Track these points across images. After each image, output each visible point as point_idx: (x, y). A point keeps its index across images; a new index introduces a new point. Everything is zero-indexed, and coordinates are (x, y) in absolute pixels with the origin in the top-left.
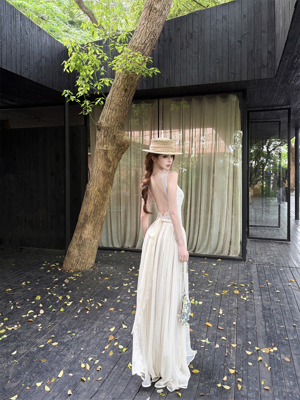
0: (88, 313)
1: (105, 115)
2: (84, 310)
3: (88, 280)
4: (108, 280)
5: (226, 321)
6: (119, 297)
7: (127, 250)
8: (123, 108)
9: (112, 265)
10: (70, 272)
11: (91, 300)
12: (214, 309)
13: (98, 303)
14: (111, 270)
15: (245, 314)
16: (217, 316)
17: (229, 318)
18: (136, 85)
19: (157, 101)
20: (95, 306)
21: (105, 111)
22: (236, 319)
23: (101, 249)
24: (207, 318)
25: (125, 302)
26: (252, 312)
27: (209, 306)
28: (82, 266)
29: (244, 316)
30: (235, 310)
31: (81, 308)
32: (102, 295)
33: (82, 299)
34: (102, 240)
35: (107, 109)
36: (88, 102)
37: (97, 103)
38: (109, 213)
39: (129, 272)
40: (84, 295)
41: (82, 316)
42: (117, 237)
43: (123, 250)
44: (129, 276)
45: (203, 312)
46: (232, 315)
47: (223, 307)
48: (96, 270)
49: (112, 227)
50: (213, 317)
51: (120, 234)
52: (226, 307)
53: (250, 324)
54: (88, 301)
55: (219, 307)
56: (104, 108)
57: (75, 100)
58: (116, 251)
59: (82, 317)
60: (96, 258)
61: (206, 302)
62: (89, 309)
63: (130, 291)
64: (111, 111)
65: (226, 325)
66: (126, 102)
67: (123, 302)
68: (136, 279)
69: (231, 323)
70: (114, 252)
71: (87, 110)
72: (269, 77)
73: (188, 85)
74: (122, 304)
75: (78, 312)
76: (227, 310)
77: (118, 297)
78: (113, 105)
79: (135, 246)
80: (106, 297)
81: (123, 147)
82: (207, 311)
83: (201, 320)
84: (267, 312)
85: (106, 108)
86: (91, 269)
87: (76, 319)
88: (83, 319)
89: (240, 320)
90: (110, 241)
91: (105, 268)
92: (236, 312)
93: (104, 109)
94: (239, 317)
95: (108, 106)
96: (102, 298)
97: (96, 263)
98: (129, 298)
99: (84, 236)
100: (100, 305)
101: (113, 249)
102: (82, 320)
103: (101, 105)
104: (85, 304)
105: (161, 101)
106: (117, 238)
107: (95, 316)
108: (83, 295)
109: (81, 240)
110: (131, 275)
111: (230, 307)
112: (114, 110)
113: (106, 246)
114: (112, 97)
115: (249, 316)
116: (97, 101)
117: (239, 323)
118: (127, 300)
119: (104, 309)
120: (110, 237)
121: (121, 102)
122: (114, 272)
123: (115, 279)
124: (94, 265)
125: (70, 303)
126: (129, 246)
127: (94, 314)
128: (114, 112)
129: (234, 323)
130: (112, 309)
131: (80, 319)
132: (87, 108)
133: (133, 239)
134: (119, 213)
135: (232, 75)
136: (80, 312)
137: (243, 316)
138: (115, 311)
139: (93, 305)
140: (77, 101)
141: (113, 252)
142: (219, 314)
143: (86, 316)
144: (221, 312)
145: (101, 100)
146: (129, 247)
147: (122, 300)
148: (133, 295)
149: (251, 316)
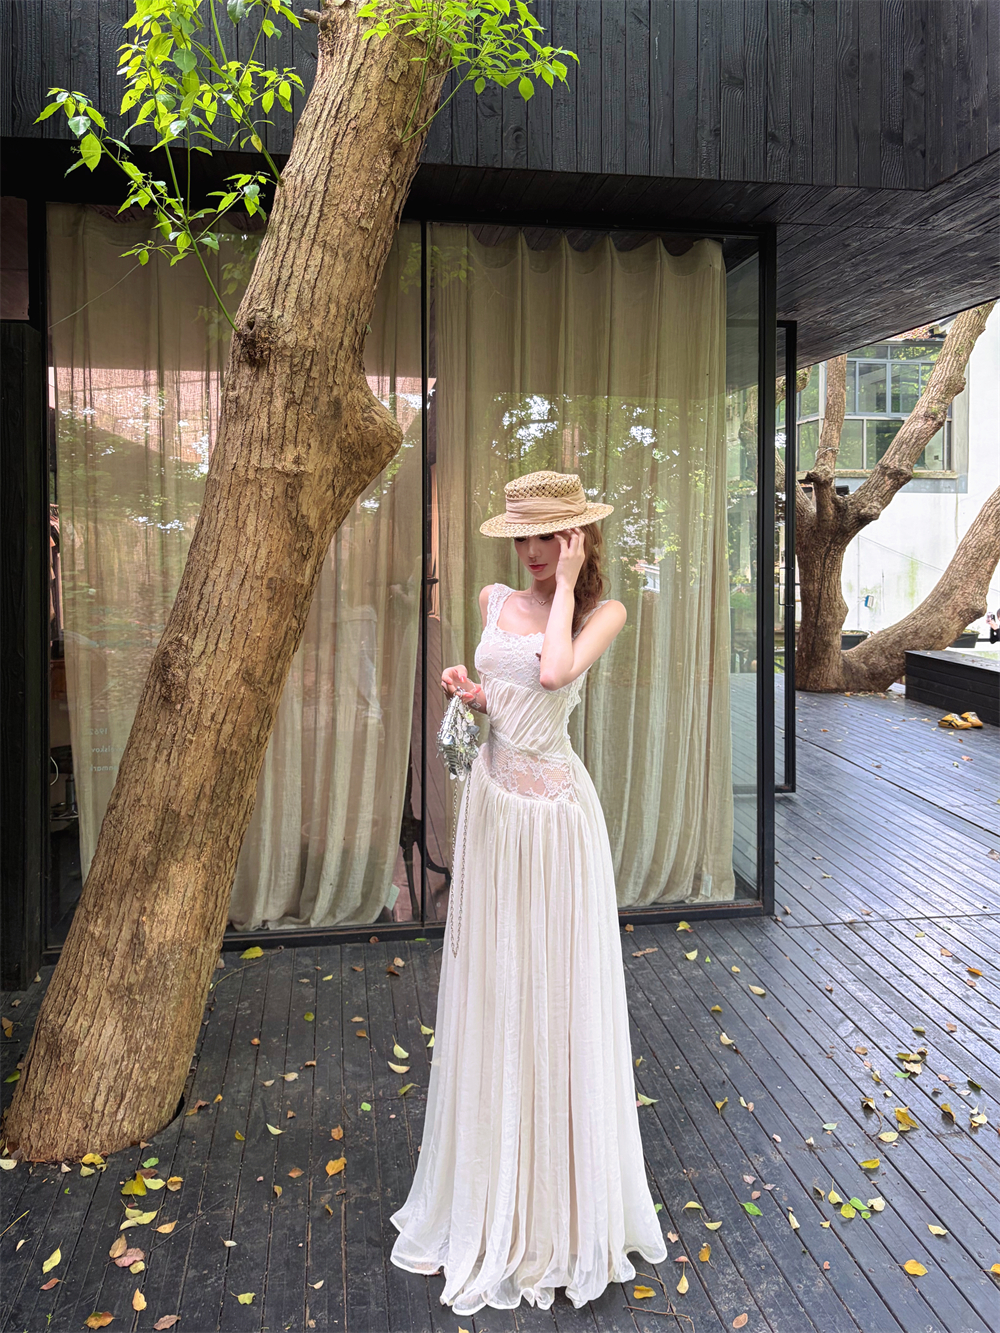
7: (270, 942)
8: (375, 250)
64: (326, 259)
66: (390, 215)
78: (336, 228)
85: (296, 236)
95: (309, 229)
99: (154, 934)
109: (141, 957)
112: (340, 252)
121: (372, 213)
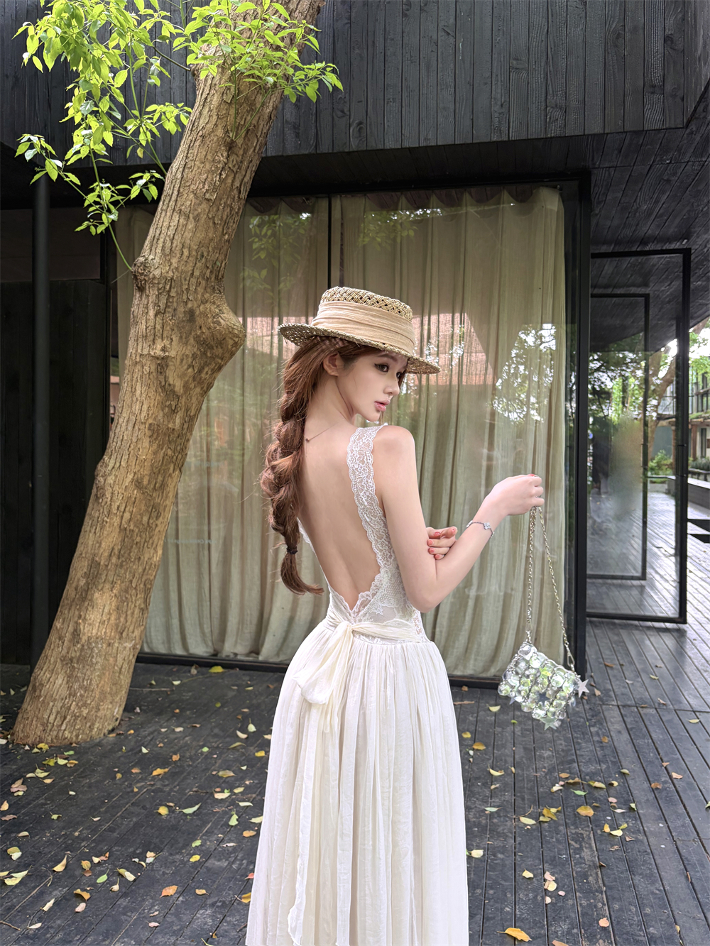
0: (84, 912)
1: (162, 235)
2: (68, 900)
3: (96, 782)
4: (163, 778)
5: (573, 915)
6: (198, 843)
7: (229, 665)
8: (220, 213)
9: (180, 720)
10: (36, 750)
11: (96, 860)
12: (527, 874)
13: (122, 871)
14: (176, 739)
15: (630, 887)
16: (539, 898)
17: (581, 904)
18: (265, 131)
19: (324, 203)
20: (110, 883)
21: (162, 219)
22: (606, 908)
23: (146, 660)
24: (508, 909)
25: (219, 860)
26: (649, 877)
27: (507, 862)
28: (77, 727)
29: (629, 895)
30: (597, 874)
31: (57, 893)
32: (139, 841)
33: (64, 862)
34: (150, 632)
35: (168, 214)
36: (108, 188)
37: (135, 192)
38: (172, 551)
39: (238, 744)
40: (72, 844)
41: (59, 922)
42: (197, 622)
43: (217, 664)
44: (236, 760)
45: (492, 888)
46: (589, 893)
47: (555, 866)
48: (126, 737)
49: (184, 593)
50: (525, 904)
51: (206, 612)
52: (564, 865)
53: (656, 922)
54: (86, 864)
55: (541, 867)
56: (159, 209)
57: (61, 173)
58: (196, 668)
59: (60, 928)
60: (130, 694)
61: (494, 848)
62: (86, 896)
63: (237, 820)
64: (181, 220)
65: (575, 931)
66: (232, 190)
67: (214, 863)
68: (260, 769)
69: (591, 925)
70: (190, 671)
71: (104, 217)
72: (667, 126)
73: (423, 144)
74: (209, 870)
75: (46, 908)
76: (568, 876)
77: (194, 845)
78: (188, 201)
79: (256, 651)
80: (152, 846)
81: (220, 351)
82: (503, 882)
83: (489, 919)
84: (698, 874)
85: (165, 208)
86: (111, 735)
87: (36, 935)
88: (60, 936)
89: (621, 910)
90: (176, 637)
91: (154, 731)
92: (600, 882)
93: (158, 215)
94: (614, 898)
95: (172, 203)
96: (138, 852)
97: (129, 712)
98: (232, 844)
100: (130, 877)
101: (187, 662)
102: (57, 938)
103: (150, 199)
104: (73, 877)
105: (337, 203)
106: (198, 627)
107: (110, 919)
108: (70, 842)
110: (243, 754)
111: (576, 864)
112: (191, 216)
113: (161, 649)
114: (186, 170)
115: (646, 893)
116: (135, 184)
117: (618, 922)
118: (226, 854)
119: (142, 891)
120: (175, 622)
121: (215, 189)
122: (186, 744)
123: (189, 774)
124: (122, 720)
125: (19, 876)
126: (236, 651)
127: (106, 911)
128: (190, 226)
129: (604, 923)
130: (170, 891)
131: (48, 935)
132: (102, 208)
133: (250, 629)
134: (203, 548)
135: (558, 114)
136: (51, 909)
137: (626, 894)
138: (181, 899)
139: (103, 878)
140: (67, 177)
141: (184, 672)
142: (546, 890)
143: (73, 923)
144: (551, 886)
145: (150, 181)
146: (236, 655)
147: (206, 854)
148: (247, 834)
149: (653, 893)
